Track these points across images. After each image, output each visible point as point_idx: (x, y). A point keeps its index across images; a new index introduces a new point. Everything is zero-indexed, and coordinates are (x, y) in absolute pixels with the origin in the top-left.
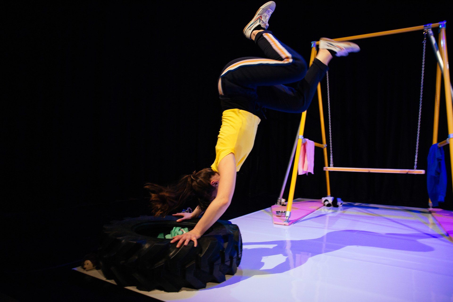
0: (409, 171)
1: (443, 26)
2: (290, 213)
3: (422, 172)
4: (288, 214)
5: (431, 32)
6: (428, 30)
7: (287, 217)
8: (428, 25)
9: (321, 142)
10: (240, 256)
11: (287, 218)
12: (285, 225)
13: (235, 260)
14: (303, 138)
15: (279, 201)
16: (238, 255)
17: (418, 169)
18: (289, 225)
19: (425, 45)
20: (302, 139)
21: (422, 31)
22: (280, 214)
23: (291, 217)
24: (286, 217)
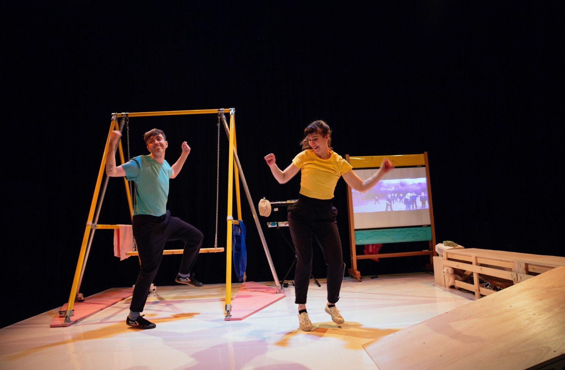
0: (210, 250)
1: (232, 112)
3: (222, 250)
4: (68, 314)
5: (224, 117)
6: (222, 113)
7: (67, 316)
8: (221, 110)
11: (68, 318)
12: (63, 326)
17: (217, 246)
18: (69, 325)
19: (219, 126)
21: (216, 114)
22: (64, 314)
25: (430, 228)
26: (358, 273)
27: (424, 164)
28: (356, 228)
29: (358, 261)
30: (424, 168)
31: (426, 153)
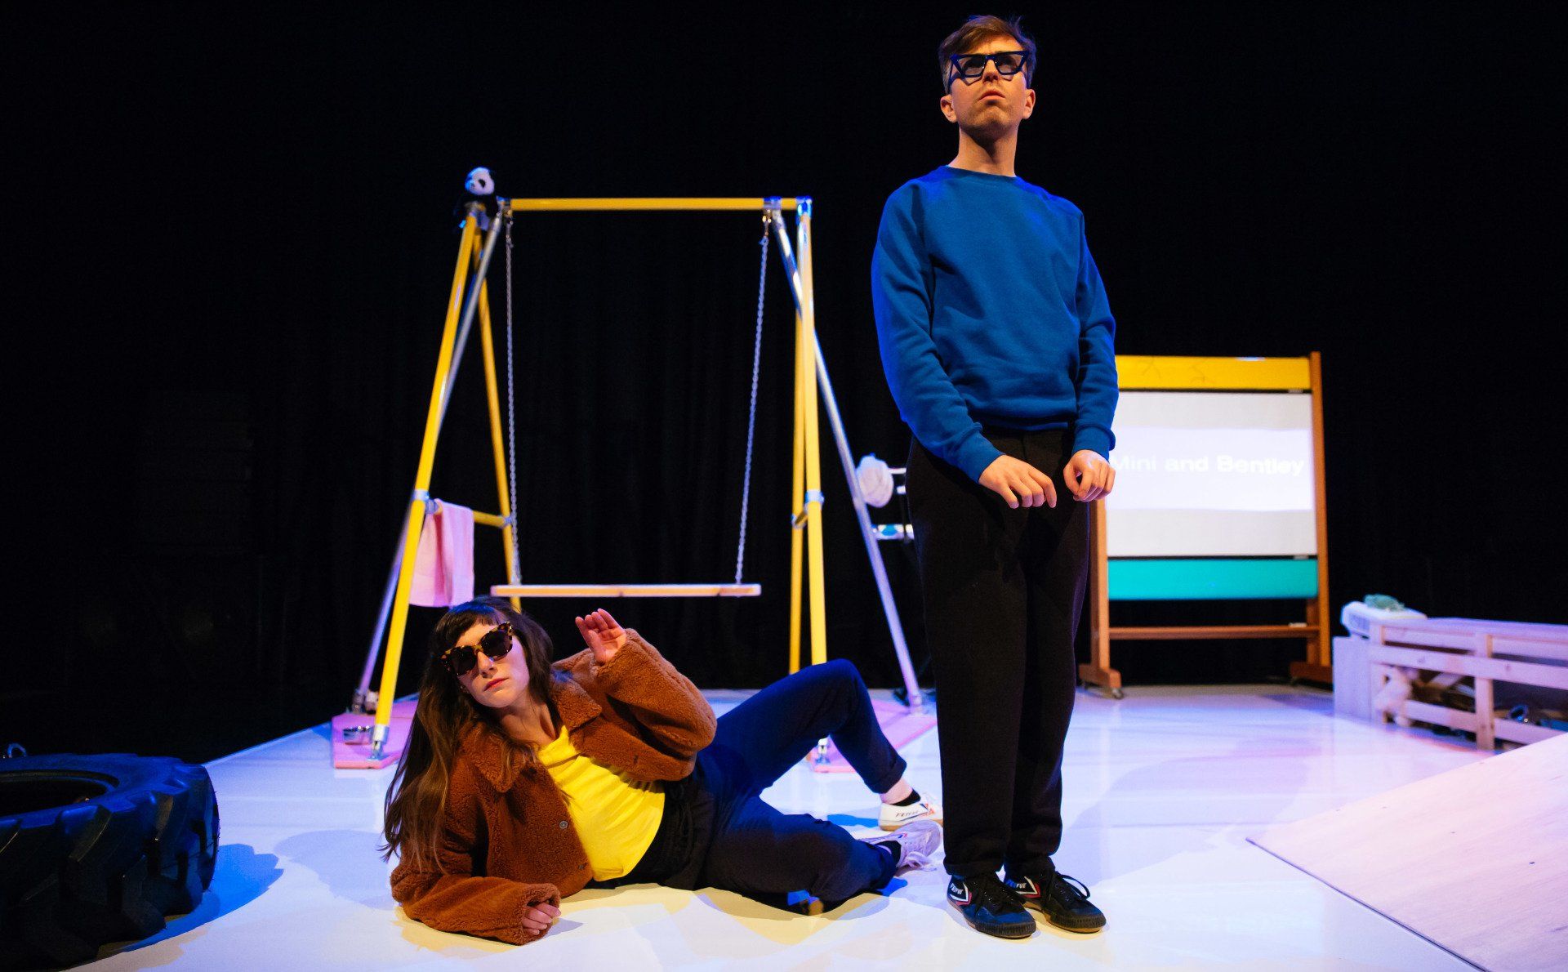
0: (722, 590)
1: (805, 208)
2: (387, 730)
3: (755, 590)
4: (379, 735)
5: (780, 220)
6: (774, 212)
7: (376, 742)
8: (773, 201)
9: (496, 510)
10: (210, 851)
11: (378, 747)
12: (370, 768)
13: (193, 867)
14: (428, 497)
15: (359, 700)
16: (204, 847)
17: (745, 581)
18: (384, 767)
19: (765, 250)
20: (427, 502)
21: (759, 213)
22: (357, 737)
23: (390, 742)
24: (374, 744)
25: (1313, 563)
26: (1115, 677)
27: (1307, 386)
28: (1112, 552)
29: (1115, 644)
30: (1307, 398)
31: (1316, 356)
